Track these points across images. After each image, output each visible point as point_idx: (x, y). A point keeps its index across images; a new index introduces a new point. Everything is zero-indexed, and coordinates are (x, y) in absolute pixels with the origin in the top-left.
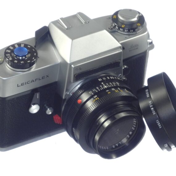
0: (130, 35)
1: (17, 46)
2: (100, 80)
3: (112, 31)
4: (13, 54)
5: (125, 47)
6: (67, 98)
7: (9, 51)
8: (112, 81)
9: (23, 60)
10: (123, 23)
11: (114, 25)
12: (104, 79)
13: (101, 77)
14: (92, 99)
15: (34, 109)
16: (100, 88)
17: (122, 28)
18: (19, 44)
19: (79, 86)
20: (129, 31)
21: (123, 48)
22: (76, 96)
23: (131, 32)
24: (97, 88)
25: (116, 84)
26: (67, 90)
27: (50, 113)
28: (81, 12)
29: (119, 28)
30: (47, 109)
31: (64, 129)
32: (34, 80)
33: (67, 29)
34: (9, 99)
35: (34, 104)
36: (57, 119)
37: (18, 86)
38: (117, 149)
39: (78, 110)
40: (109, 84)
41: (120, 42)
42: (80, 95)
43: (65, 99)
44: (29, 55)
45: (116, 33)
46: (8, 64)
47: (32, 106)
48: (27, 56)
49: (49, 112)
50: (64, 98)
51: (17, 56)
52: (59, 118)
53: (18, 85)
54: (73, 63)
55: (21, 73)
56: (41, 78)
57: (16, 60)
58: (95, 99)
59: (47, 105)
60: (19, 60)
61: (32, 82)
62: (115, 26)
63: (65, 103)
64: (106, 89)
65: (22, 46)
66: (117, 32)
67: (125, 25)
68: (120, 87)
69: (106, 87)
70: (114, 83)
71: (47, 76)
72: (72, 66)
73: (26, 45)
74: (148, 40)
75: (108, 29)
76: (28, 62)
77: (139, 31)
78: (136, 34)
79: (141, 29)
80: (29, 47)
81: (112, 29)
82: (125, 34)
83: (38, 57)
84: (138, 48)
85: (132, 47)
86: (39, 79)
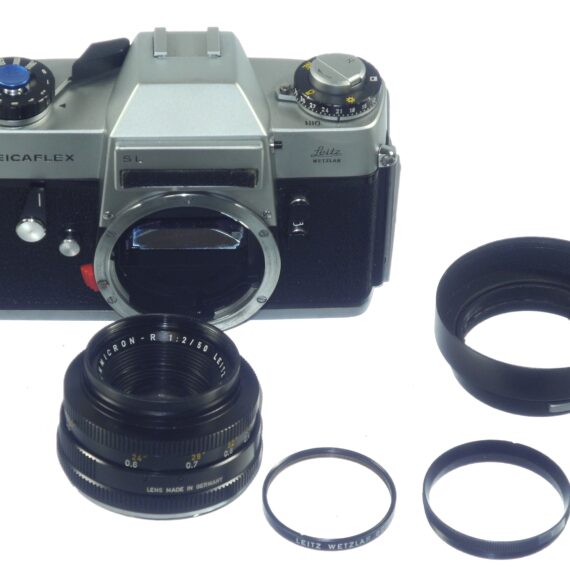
0: (325, 120)
3: (284, 98)
5: (284, 145)
9: (16, 98)
21: (278, 145)
23: (323, 114)
32: (32, 158)
43: (103, 228)
47: (32, 220)
50: (101, 225)
61: (24, 159)
71: (70, 158)
72: (117, 146)
73: (39, 65)
74: (377, 149)
75: (278, 92)
76: (13, 103)
77: (346, 115)
78: (338, 121)
79: (354, 114)
80: (44, 71)
81: (287, 93)
82: (310, 113)
83: (64, 106)
84: (339, 161)
85: (320, 151)
86: (46, 159)
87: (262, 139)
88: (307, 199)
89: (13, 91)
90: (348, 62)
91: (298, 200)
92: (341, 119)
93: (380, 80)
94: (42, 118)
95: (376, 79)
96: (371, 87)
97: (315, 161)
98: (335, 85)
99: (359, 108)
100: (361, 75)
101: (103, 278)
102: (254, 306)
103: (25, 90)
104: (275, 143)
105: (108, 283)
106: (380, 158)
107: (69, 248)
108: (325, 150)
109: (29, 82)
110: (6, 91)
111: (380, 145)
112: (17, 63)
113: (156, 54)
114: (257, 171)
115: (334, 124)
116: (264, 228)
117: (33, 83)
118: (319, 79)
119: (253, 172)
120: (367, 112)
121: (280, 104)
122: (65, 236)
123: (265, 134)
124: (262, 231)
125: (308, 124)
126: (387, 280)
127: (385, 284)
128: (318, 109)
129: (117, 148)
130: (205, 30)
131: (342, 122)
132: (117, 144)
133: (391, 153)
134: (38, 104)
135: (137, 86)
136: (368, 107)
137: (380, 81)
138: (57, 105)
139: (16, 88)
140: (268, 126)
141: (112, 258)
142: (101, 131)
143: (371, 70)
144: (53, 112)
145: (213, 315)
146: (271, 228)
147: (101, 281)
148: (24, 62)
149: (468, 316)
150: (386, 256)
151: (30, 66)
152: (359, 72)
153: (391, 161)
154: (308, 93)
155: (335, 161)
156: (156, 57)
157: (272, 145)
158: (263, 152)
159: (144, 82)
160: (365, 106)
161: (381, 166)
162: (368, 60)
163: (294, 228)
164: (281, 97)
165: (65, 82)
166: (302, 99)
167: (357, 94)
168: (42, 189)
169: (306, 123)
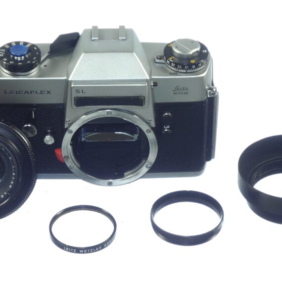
0: (179, 72)
3: (159, 61)
5: (158, 84)
7: (8, 47)
9: (21, 61)
17: (169, 59)
21: (155, 84)
23: (178, 69)
29: (166, 59)
32: (29, 92)
37: (5, 93)
50: (66, 127)
53: (5, 91)
56: (39, 92)
61: (25, 93)
66: (166, 64)
71: (49, 92)
73: (33, 46)
74: (207, 87)
75: (156, 58)
76: (19, 64)
77: (190, 69)
78: (186, 73)
79: (195, 69)
80: (35, 48)
81: (160, 59)
82: (172, 69)
83: (45, 66)
84: (187, 93)
85: (177, 88)
86: (36, 93)
87: (147, 81)
88: (171, 113)
89: (19, 58)
90: (191, 43)
91: (167, 114)
92: (188, 71)
93: (207, 51)
94: (34, 72)
95: (206, 51)
96: (203, 55)
97: (175, 93)
98: (184, 54)
99: (197, 66)
100: (198, 49)
101: (67, 155)
102: (144, 170)
103: (25, 58)
104: (154, 83)
105: (69, 158)
106: (208, 92)
107: (49, 140)
108: (180, 87)
109: (27, 53)
110: (16, 58)
111: (208, 86)
112: (21, 44)
113: (93, 39)
114: (144, 98)
115: (184, 74)
116: (149, 128)
117: (29, 54)
118: (176, 51)
119: (142, 98)
120: (201, 68)
121: (157, 64)
122: (47, 134)
123: (149, 78)
124: (148, 130)
125: (171, 74)
126: (214, 158)
127: (212, 160)
128: (176, 66)
129: (72, 86)
130: (118, 27)
131: (188, 73)
132: (72, 83)
133: (214, 90)
134: (32, 64)
135: (83, 54)
136: (202, 65)
137: (208, 53)
138: (42, 66)
139: (21, 56)
140: (150, 75)
141: (71, 145)
142: (65, 78)
143: (203, 47)
144: (40, 69)
145: (124, 175)
146: (152, 128)
147: (65, 157)
148: (25, 44)
149: (255, 175)
150: (213, 145)
151: (28, 46)
152: (197, 48)
153: (214, 94)
154: (171, 58)
155: (185, 93)
156: (93, 40)
157: (152, 84)
158: (147, 87)
159: (86, 52)
160: (200, 65)
161: (209, 96)
162: (202, 42)
163: (165, 129)
164: (157, 61)
165: (46, 55)
166: (168, 62)
167: (196, 59)
168: (35, 109)
169: (170, 74)
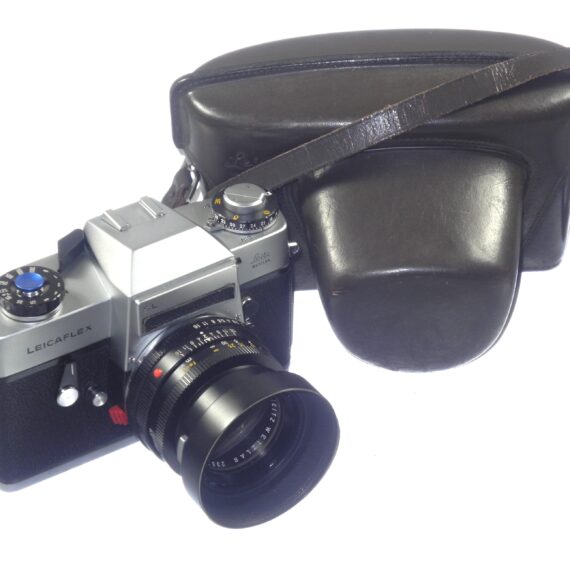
0: (253, 234)
1: (20, 272)
2: (196, 327)
3: (214, 229)
4: (13, 289)
5: (242, 259)
6: (133, 370)
7: (5, 283)
8: (220, 326)
9: (34, 298)
10: (234, 211)
11: (217, 217)
12: (205, 324)
13: (199, 322)
14: (182, 365)
15: (68, 397)
16: (197, 342)
17: (233, 221)
18: (26, 269)
19: (155, 343)
20: (248, 226)
21: (239, 261)
22: (150, 363)
23: (252, 229)
24: (192, 343)
25: (230, 333)
26: (131, 353)
27: (101, 404)
28: (150, 196)
29: (228, 222)
30: (94, 397)
31: (134, 437)
32: (62, 338)
33: (121, 231)
34: (11, 380)
35: (67, 387)
36: (118, 415)
37: (29, 353)
38: (243, 464)
39: (156, 389)
40: (216, 334)
41: (232, 250)
42: (159, 360)
43: (129, 372)
44: (47, 287)
45: (223, 232)
46: (5, 308)
47: (63, 391)
48: (42, 289)
49: (99, 401)
50: (126, 369)
51: (22, 290)
52: (121, 412)
53: (28, 349)
54: (138, 296)
55: (34, 326)
56: (76, 333)
57: (20, 299)
58: (188, 364)
59: (94, 388)
60: (25, 298)
61: (57, 341)
62: (220, 219)
63: (130, 380)
64: (210, 344)
65: (32, 270)
66: (225, 230)
67: (239, 215)
68: (237, 338)
69: (209, 339)
70: (226, 332)
71: (89, 328)
72: (138, 302)
75: (206, 227)
77: (267, 225)
78: (263, 231)
79: (272, 222)
80: (47, 271)
81: (214, 225)
82: (242, 233)
84: (269, 261)
85: (256, 258)
86: (72, 336)
88: (251, 297)
89: (30, 293)
92: (265, 228)
97: (254, 267)
103: (41, 292)
104: (236, 259)
107: (100, 399)
108: (260, 255)
113: (119, 228)
114: (234, 284)
115: (261, 234)
123: (231, 254)
142: (109, 298)
154: (234, 218)
155: (266, 261)
161: (290, 256)
164: (211, 229)
166: (233, 225)
167: (268, 207)
169: (243, 240)
